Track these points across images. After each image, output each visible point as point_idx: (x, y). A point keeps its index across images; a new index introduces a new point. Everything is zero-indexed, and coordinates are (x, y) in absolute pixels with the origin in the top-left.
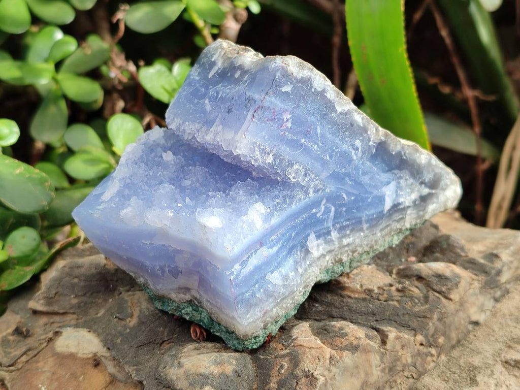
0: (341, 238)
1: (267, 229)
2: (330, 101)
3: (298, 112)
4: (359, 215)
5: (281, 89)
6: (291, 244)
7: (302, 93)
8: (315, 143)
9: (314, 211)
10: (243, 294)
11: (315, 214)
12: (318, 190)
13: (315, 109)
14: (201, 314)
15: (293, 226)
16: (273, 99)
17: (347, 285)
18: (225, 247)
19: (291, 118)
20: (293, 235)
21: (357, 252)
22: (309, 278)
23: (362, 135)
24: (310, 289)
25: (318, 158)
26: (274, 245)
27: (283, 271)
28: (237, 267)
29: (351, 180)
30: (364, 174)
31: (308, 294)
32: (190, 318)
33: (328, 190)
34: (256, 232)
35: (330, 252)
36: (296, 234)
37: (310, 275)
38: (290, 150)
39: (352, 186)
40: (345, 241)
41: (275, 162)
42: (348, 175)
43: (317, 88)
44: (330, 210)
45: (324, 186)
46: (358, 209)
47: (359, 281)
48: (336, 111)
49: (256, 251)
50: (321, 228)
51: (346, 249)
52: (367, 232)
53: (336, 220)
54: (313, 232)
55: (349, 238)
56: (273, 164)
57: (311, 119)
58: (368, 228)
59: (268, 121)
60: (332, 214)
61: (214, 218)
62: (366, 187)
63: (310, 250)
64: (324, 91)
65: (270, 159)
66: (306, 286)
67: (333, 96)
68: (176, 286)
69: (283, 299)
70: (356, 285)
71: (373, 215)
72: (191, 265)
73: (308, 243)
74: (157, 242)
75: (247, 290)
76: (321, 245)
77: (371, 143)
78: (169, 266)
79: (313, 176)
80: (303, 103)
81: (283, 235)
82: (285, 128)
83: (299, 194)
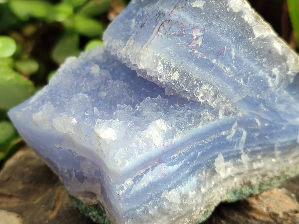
0: (251, 163)
1: (167, 147)
2: (247, 24)
3: (210, 30)
4: (272, 141)
5: (191, 4)
6: (195, 163)
7: (216, 11)
8: (229, 66)
9: (224, 133)
10: (134, 209)
11: (225, 136)
12: (229, 113)
13: (229, 30)
14: (104, 219)
15: (198, 146)
16: (182, 14)
17: (254, 206)
18: (114, 161)
19: (202, 36)
20: (198, 155)
21: (267, 176)
22: (212, 198)
23: (280, 64)
24: (212, 209)
25: (230, 81)
26: (175, 163)
27: (183, 189)
28: (129, 182)
29: (265, 106)
30: (280, 102)
31: (210, 213)
32: (97, 220)
33: (240, 114)
34: (154, 148)
35: (239, 174)
36: (202, 154)
37: (214, 196)
38: (199, 69)
39: (266, 113)
40: (256, 165)
41: (182, 80)
42: (264, 102)
43: (233, 8)
44: (241, 135)
45: (236, 109)
46: (271, 136)
47: (266, 204)
48: (254, 36)
49: (153, 168)
50: (231, 150)
51: (256, 172)
52: (279, 158)
53: (247, 145)
54: (221, 154)
55: (260, 162)
56: (178, 82)
57: (225, 39)
58: (280, 155)
59: (174, 36)
60: (243, 138)
61: (109, 129)
62: (281, 115)
63: (216, 170)
64: (241, 13)
65: (175, 76)
66: (209, 206)
67: (251, 20)
68: (83, 190)
69: (179, 218)
70: (262, 207)
71: (286, 143)
72: (93, 173)
73: (215, 164)
74: (65, 147)
75: (138, 205)
76: (230, 166)
77: (289, 73)
78: (75, 171)
79: (224, 98)
80: (217, 22)
81: (187, 154)
82: (194, 45)
83: (207, 115)
